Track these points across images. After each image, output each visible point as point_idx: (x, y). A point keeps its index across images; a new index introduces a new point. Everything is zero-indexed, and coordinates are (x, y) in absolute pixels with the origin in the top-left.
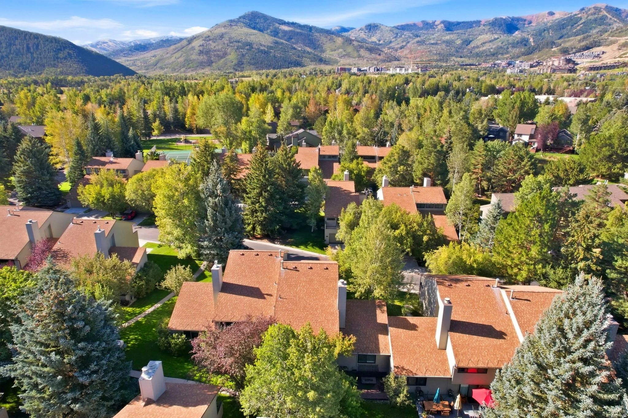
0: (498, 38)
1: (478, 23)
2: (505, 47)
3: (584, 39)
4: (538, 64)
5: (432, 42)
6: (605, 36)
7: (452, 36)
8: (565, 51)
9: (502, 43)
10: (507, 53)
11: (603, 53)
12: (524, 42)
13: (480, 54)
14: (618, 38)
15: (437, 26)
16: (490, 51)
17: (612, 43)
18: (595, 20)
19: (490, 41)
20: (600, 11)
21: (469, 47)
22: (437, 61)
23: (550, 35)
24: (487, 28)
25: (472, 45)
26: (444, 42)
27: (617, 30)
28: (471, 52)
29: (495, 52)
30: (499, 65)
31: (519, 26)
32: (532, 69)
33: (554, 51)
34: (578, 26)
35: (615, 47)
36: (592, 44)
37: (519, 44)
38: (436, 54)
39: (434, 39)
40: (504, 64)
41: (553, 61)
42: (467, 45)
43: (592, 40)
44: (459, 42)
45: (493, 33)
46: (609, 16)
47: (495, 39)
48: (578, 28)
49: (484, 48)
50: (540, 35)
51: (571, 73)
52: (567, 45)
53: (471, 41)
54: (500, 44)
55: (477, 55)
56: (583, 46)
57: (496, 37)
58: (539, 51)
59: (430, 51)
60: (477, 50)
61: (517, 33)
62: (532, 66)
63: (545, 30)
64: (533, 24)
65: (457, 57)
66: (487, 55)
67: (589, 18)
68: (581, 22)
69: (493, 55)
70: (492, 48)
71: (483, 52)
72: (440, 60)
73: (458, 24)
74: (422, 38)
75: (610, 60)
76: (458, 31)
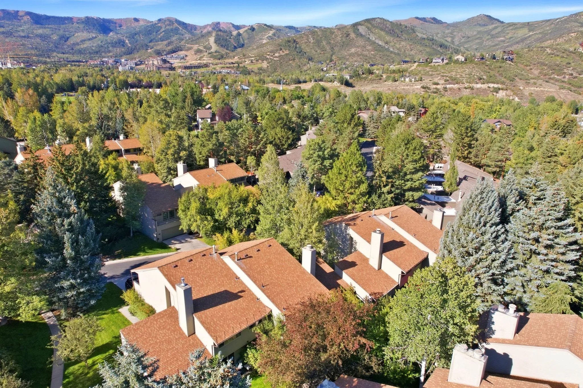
0: (96, 37)
1: (70, 20)
2: (106, 46)
3: (169, 44)
4: (141, 63)
5: (22, 34)
6: (182, 43)
7: (45, 31)
8: (159, 53)
9: (102, 42)
10: (110, 52)
11: (186, 56)
12: (121, 43)
13: (83, 51)
14: (192, 46)
15: (21, 17)
16: (92, 50)
17: (189, 49)
18: (172, 30)
19: (89, 39)
20: (173, 24)
21: (68, 43)
22: (37, 56)
23: (141, 39)
24: (81, 26)
25: (71, 41)
26: (37, 36)
27: (189, 39)
28: (73, 49)
29: (97, 50)
30: (107, 62)
31: (111, 28)
32: (137, 67)
33: (150, 53)
34: (161, 33)
35: (192, 52)
36: (176, 49)
37: (118, 44)
38: (32, 48)
39: (23, 31)
40: (111, 61)
41: (153, 61)
42: (65, 41)
43: (175, 45)
44: (55, 37)
45: (89, 32)
46: (180, 28)
47: (94, 38)
48: (162, 35)
49: (85, 46)
50: (133, 38)
51: (171, 70)
52: (158, 48)
53: (68, 38)
54: (99, 42)
55: (80, 52)
56: (170, 49)
57: (94, 36)
58: (138, 52)
59: (23, 45)
60: (78, 47)
61: (111, 34)
62: (136, 64)
63: (136, 34)
64: (124, 27)
65: (58, 53)
66: (90, 52)
67: (167, 27)
68: (162, 30)
69: (97, 52)
70: (93, 47)
71: (85, 49)
72: (40, 55)
73: (48, 18)
74: (8, 29)
75: (194, 62)
76: (50, 26)
